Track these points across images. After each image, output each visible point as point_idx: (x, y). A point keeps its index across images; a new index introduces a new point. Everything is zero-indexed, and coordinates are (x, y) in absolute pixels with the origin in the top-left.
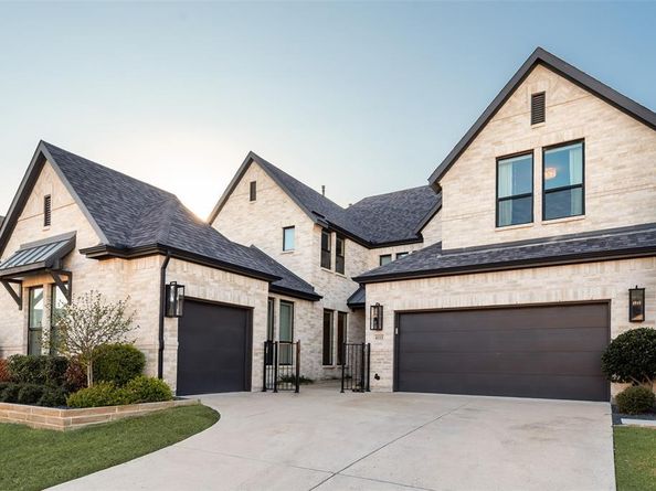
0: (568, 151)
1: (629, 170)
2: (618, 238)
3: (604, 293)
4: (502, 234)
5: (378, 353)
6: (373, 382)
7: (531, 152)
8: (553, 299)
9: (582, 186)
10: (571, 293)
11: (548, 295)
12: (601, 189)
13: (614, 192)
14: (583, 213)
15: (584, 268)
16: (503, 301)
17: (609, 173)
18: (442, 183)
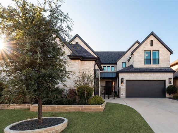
0: (155, 52)
1: (166, 58)
2: (165, 69)
3: (165, 79)
4: (146, 66)
5: (122, 89)
6: (121, 96)
7: (150, 51)
8: (157, 79)
9: (159, 59)
10: (160, 78)
11: (156, 79)
12: (162, 60)
13: (164, 61)
14: (159, 64)
15: (162, 74)
16: (148, 79)
17: (163, 58)
18: (134, 53)
